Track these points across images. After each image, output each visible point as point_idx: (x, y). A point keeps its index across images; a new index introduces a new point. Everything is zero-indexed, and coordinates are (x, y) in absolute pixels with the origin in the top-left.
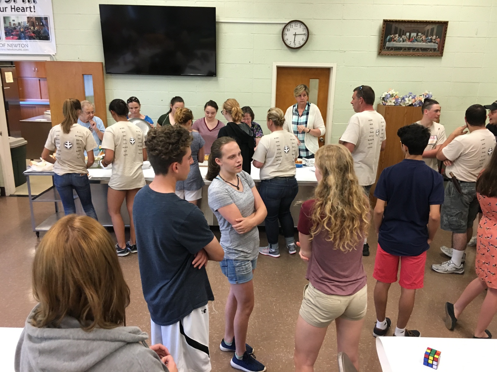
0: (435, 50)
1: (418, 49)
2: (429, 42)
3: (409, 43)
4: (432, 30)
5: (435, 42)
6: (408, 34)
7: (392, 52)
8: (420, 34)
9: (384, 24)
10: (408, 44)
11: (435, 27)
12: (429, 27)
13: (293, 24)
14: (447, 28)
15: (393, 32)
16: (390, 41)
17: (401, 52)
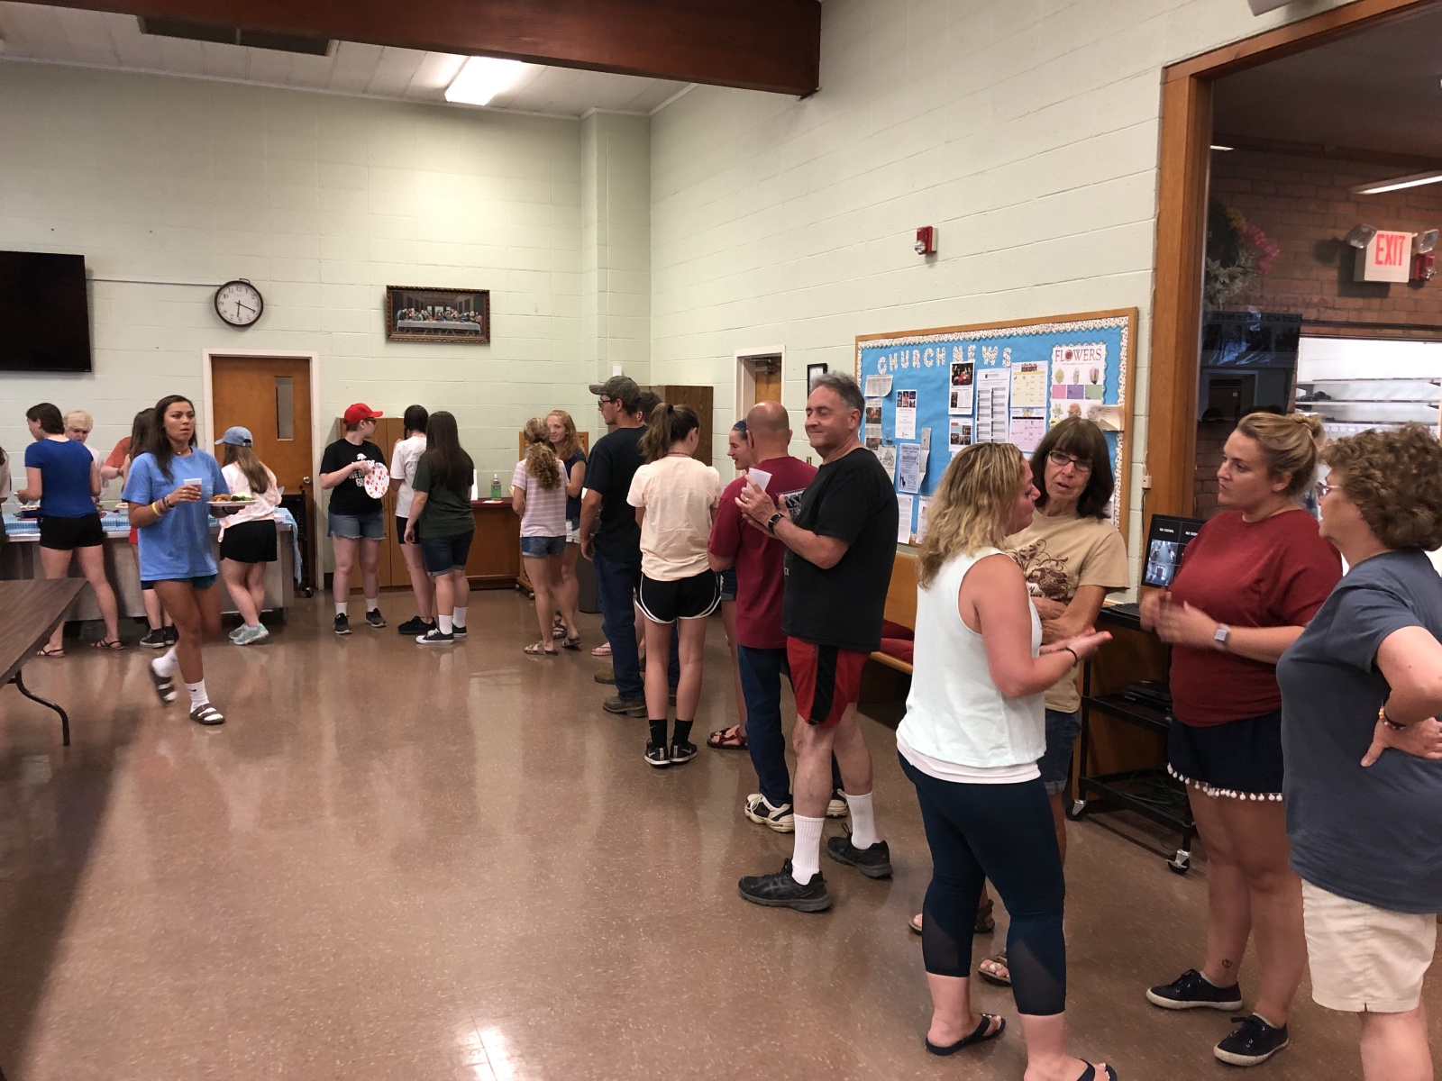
0: (476, 332)
1: (450, 332)
2: (465, 321)
3: (435, 322)
4: (467, 302)
5: (474, 321)
6: (430, 308)
7: (409, 335)
8: (448, 308)
9: (388, 292)
10: (432, 323)
11: (471, 298)
12: (461, 298)
13: (234, 288)
14: (488, 300)
15: (405, 303)
16: (403, 317)
17: (424, 336)
